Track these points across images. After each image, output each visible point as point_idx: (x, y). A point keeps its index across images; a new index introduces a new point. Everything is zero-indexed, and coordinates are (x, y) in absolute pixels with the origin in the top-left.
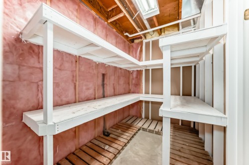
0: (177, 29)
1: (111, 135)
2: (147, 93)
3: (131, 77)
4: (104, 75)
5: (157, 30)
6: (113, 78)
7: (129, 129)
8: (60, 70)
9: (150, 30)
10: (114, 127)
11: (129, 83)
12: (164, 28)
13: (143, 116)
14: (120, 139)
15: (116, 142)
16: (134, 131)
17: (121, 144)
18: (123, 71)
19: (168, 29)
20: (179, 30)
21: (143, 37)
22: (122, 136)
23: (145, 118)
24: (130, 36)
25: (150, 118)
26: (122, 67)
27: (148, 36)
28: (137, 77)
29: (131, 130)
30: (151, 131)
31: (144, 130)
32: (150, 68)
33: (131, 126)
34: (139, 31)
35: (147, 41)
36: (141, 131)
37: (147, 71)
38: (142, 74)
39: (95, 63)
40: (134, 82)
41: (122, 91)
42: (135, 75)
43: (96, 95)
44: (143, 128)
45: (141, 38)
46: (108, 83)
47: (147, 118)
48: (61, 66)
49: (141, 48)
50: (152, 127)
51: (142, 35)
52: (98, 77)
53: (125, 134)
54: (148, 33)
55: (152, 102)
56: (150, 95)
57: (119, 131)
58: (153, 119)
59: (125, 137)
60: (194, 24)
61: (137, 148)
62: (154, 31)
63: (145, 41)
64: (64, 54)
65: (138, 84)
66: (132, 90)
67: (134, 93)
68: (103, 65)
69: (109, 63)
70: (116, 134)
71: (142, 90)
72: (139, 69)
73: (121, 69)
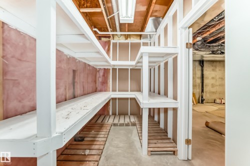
0: (139, 38)
1: (86, 139)
2: (114, 90)
3: (98, 76)
4: (74, 71)
5: (125, 35)
6: (82, 75)
7: (103, 128)
8: (20, 60)
9: (119, 33)
10: (85, 130)
11: (95, 82)
12: (130, 35)
13: (111, 113)
14: (97, 139)
15: (95, 143)
16: (108, 128)
17: (102, 143)
18: (91, 68)
19: (134, 36)
20: (140, 39)
21: (112, 37)
22: (99, 136)
23: (113, 114)
24: (100, 33)
25: (117, 114)
26: (91, 64)
27: (116, 38)
28: (104, 75)
29: (105, 128)
30: (122, 125)
31: (115, 125)
32: (117, 68)
33: (103, 125)
34: (110, 31)
35: (114, 41)
36: (112, 127)
37: (114, 70)
38: (109, 72)
39: (66, 56)
40: (100, 80)
41: (90, 90)
42: (101, 73)
43: (67, 96)
44: (114, 124)
45: (109, 37)
46: (78, 82)
47: (114, 114)
48: (22, 54)
49: (109, 47)
50: (122, 121)
51: (111, 36)
52: (69, 74)
53: (100, 133)
54: (117, 35)
55: (119, 99)
56: (117, 93)
57: (93, 132)
58: (120, 114)
59: (102, 136)
60: (150, 38)
61: (116, 142)
62: (121, 35)
63: (112, 41)
64: (27, 38)
65: (105, 82)
66: (99, 89)
67: (101, 91)
68: (74, 59)
69: (79, 58)
70: (90, 136)
71: (109, 88)
72: (106, 68)
73: (89, 65)
